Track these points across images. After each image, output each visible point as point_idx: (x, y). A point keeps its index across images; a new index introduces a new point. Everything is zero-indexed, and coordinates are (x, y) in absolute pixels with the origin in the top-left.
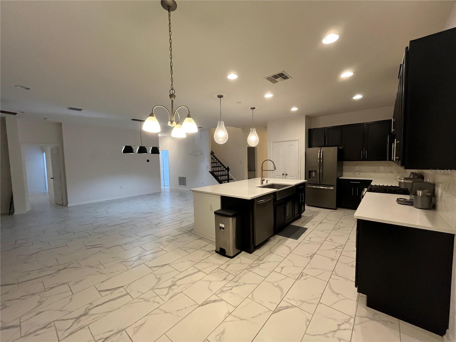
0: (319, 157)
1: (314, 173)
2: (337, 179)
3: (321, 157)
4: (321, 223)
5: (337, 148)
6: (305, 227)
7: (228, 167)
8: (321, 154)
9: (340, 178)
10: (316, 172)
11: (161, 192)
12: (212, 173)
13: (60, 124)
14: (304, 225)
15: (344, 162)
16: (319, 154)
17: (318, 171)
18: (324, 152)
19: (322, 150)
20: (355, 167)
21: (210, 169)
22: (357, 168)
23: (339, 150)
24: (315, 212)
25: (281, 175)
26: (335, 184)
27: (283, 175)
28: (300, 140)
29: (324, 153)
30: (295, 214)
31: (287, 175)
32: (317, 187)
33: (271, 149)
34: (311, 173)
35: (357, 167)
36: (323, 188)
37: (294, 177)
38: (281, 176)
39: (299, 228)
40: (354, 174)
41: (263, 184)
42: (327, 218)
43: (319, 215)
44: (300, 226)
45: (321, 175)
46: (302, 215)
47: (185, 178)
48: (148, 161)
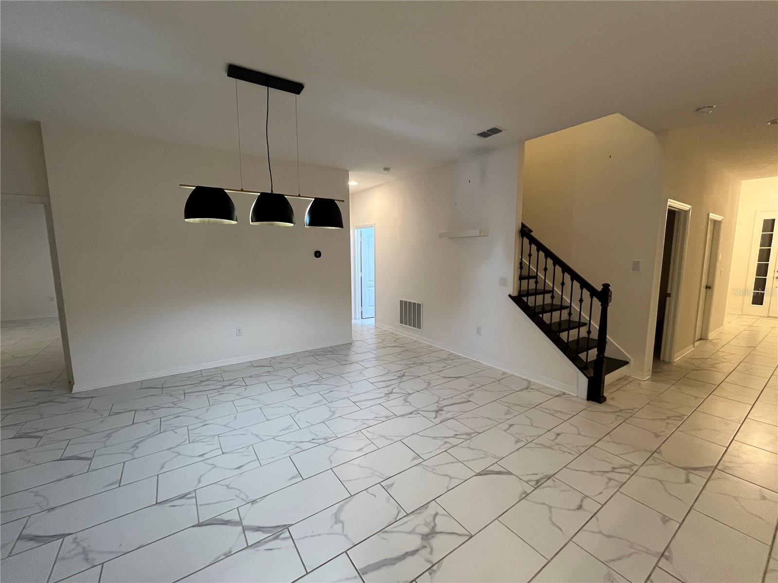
7: (606, 287)
11: (351, 344)
12: (518, 299)
13: (35, 127)
21: (511, 288)
47: (419, 305)
48: (318, 254)
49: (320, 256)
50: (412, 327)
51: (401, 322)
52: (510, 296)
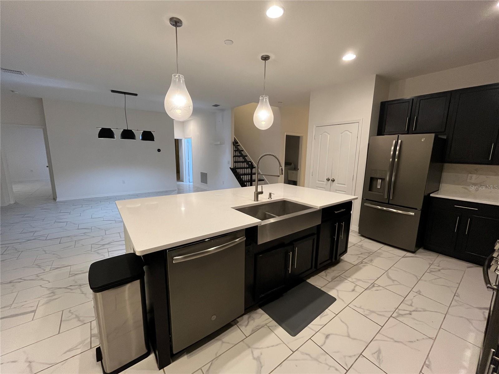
0: (392, 153)
1: (380, 181)
2: (425, 197)
3: (397, 153)
4: (373, 285)
5: (433, 135)
6: (332, 293)
8: (398, 148)
9: (431, 195)
10: (383, 179)
11: (176, 190)
12: (234, 170)
13: (40, 100)
14: (332, 288)
15: (446, 165)
16: (393, 148)
17: (388, 179)
18: (403, 143)
19: (400, 141)
20: (470, 175)
21: (231, 165)
22: (474, 178)
23: (437, 141)
24: (370, 253)
25: (325, 180)
26: (420, 206)
27: (328, 180)
28: (361, 122)
29: (403, 147)
30: (319, 262)
31: (333, 181)
32: (385, 208)
33: (313, 138)
34: (374, 183)
35: (474, 176)
36: (395, 210)
37: (345, 186)
38: (324, 182)
39: (319, 293)
40: (465, 188)
41: (258, 201)
42: (390, 275)
43: (377, 261)
44: (322, 289)
45: (393, 187)
46: (341, 258)
47: (206, 174)
48: (159, 150)
49: (160, 151)
50: (203, 183)
51: (201, 182)
52: (230, 168)
